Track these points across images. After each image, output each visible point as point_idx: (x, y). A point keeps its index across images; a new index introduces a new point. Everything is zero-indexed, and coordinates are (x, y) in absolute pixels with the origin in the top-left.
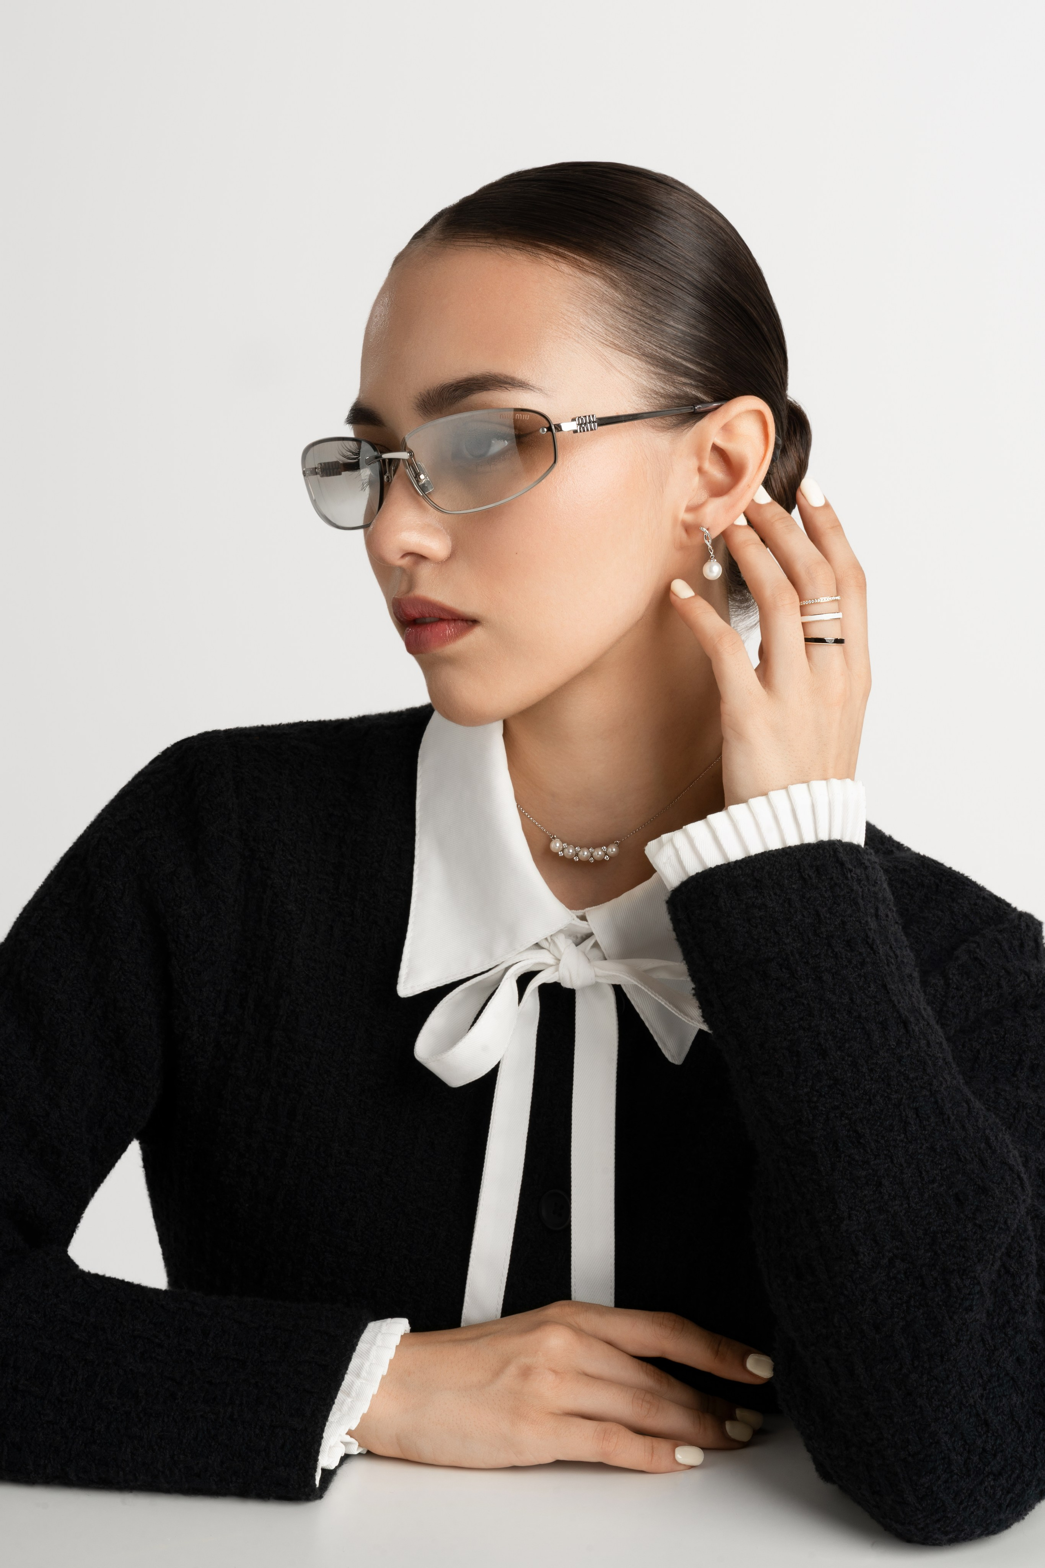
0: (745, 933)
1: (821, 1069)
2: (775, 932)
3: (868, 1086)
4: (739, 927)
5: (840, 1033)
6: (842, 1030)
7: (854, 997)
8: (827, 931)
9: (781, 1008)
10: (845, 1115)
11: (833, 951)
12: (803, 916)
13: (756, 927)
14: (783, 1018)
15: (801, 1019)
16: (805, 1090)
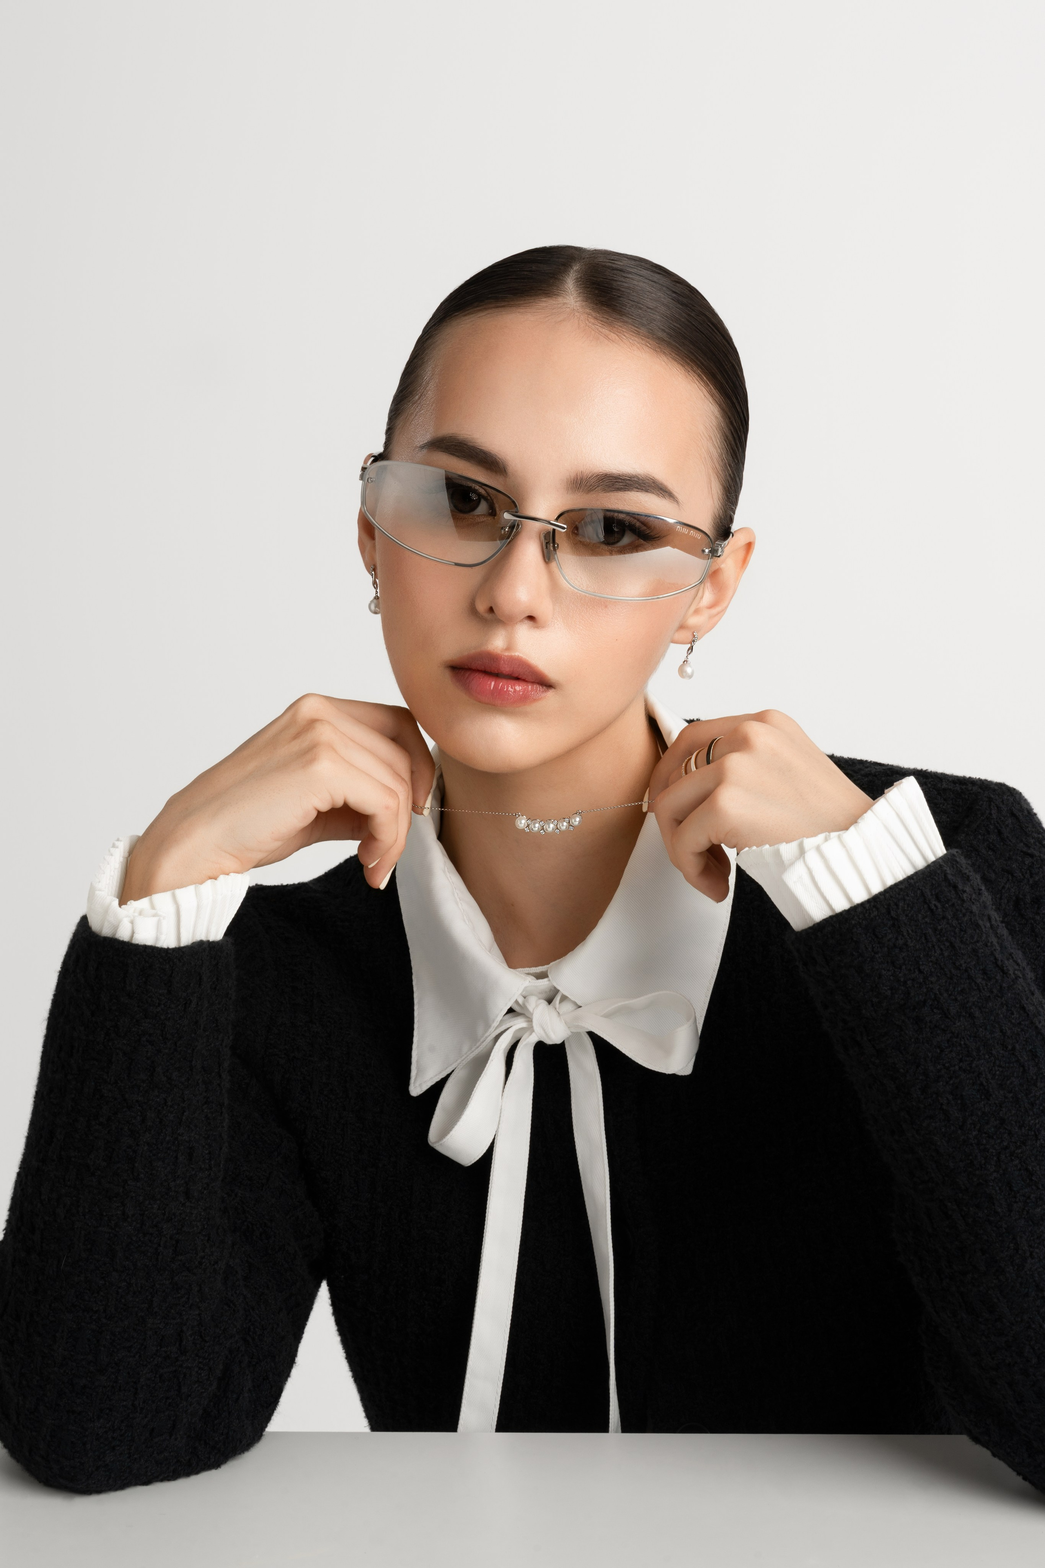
0: (891, 976)
1: (986, 1110)
2: (920, 971)
3: (1032, 1122)
4: (883, 971)
5: (998, 1070)
6: (1000, 1066)
7: (1004, 1028)
8: (965, 962)
9: (938, 1051)
10: (1015, 1155)
11: (976, 983)
12: (941, 950)
13: (900, 968)
14: (941, 1061)
15: (961, 1061)
16: (974, 1133)
